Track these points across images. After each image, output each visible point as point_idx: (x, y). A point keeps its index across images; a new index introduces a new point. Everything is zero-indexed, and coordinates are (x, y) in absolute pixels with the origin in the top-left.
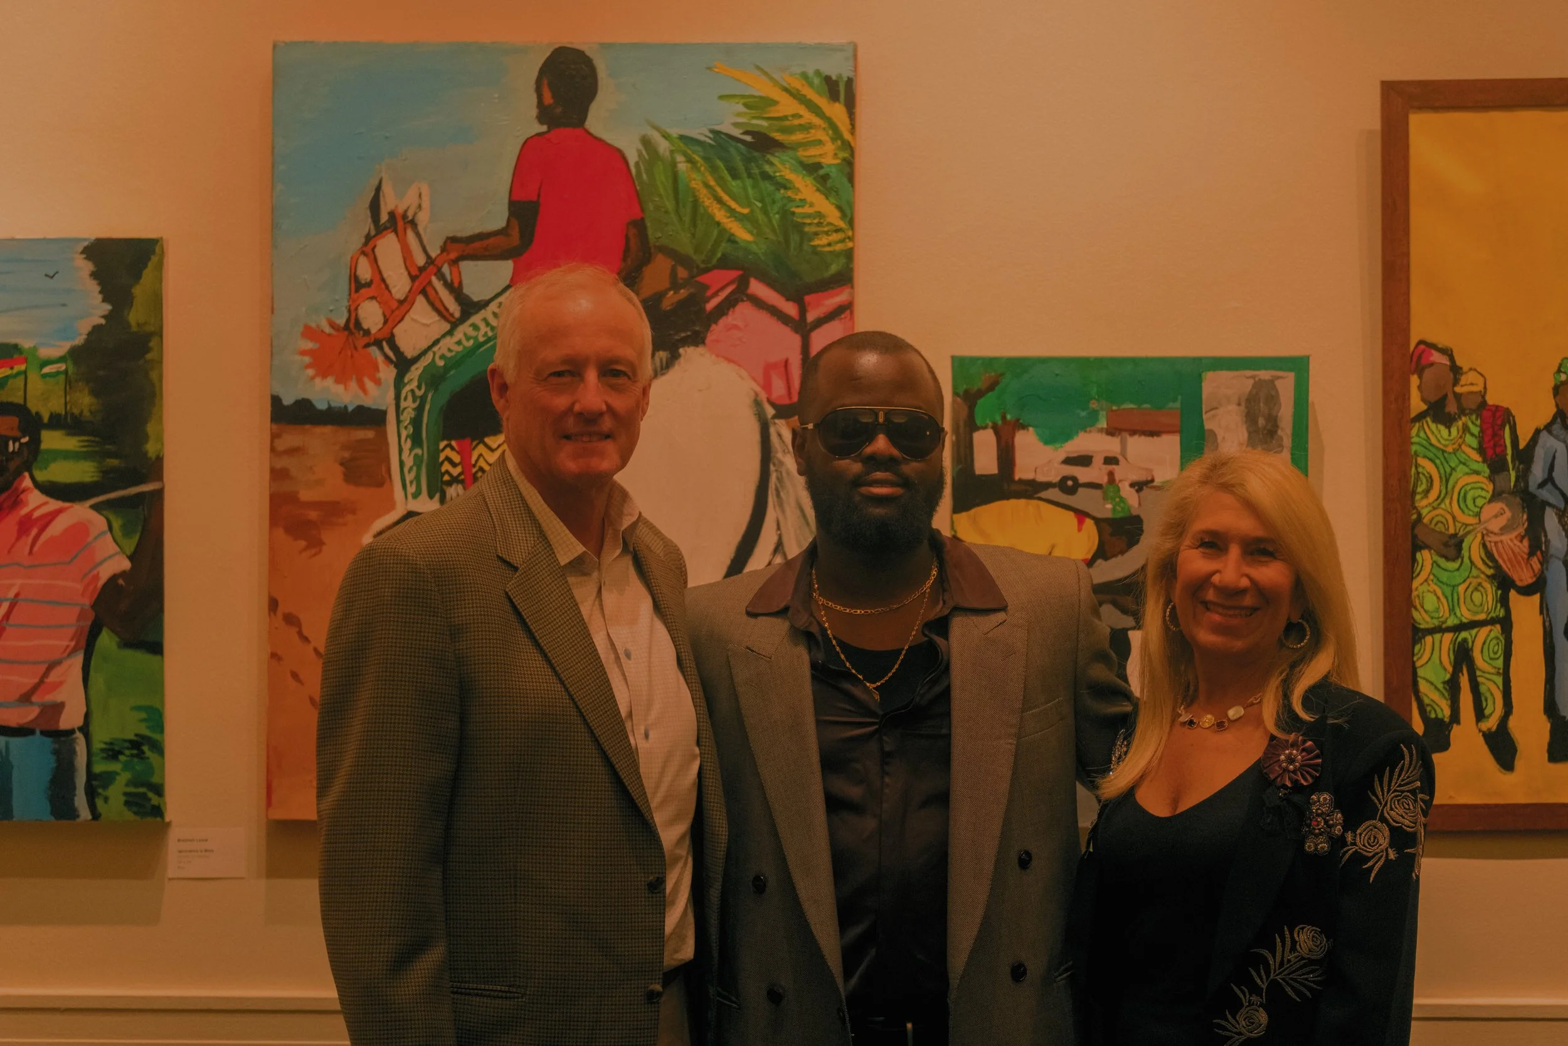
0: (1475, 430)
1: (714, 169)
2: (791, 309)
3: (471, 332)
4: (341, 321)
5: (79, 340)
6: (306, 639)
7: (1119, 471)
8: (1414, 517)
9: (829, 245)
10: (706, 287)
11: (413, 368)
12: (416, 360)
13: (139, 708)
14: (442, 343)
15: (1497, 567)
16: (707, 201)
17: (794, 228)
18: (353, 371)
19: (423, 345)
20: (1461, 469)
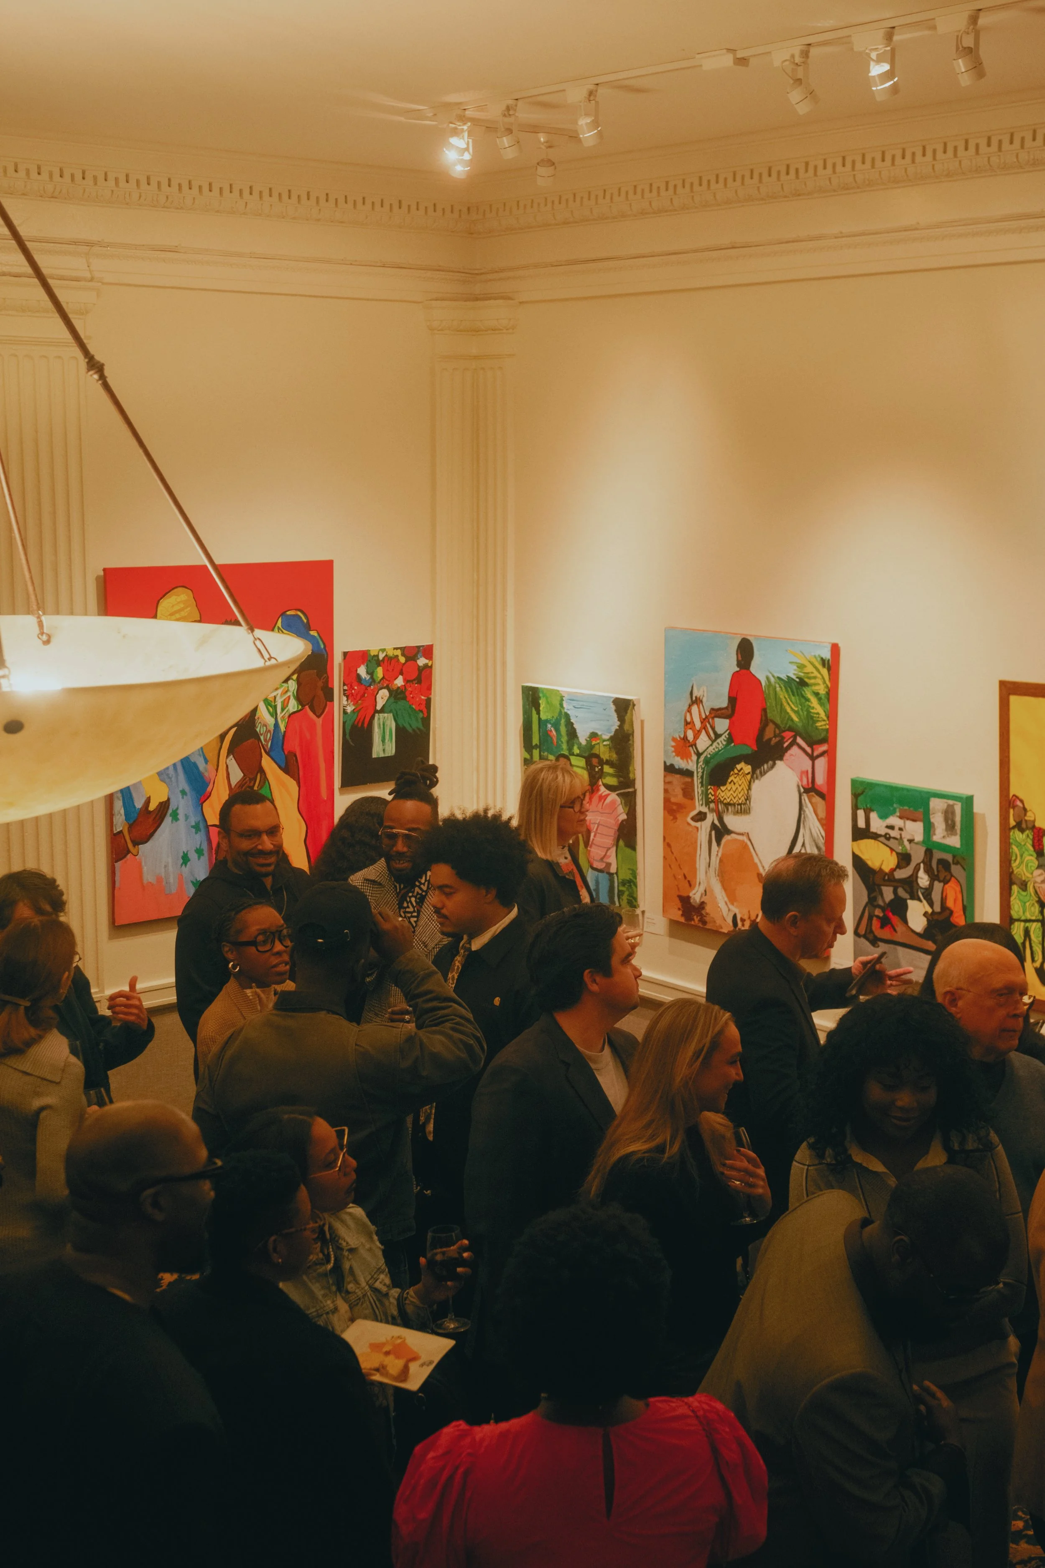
0: (1031, 837)
1: (787, 691)
2: (809, 750)
3: (717, 745)
5: (612, 734)
6: (672, 853)
7: (903, 833)
8: (1011, 870)
9: (821, 726)
10: (785, 738)
11: (702, 757)
12: (702, 754)
13: (629, 869)
14: (709, 748)
15: (1039, 898)
16: (785, 704)
17: (811, 718)
18: (685, 756)
19: (704, 748)
20: (1026, 853)
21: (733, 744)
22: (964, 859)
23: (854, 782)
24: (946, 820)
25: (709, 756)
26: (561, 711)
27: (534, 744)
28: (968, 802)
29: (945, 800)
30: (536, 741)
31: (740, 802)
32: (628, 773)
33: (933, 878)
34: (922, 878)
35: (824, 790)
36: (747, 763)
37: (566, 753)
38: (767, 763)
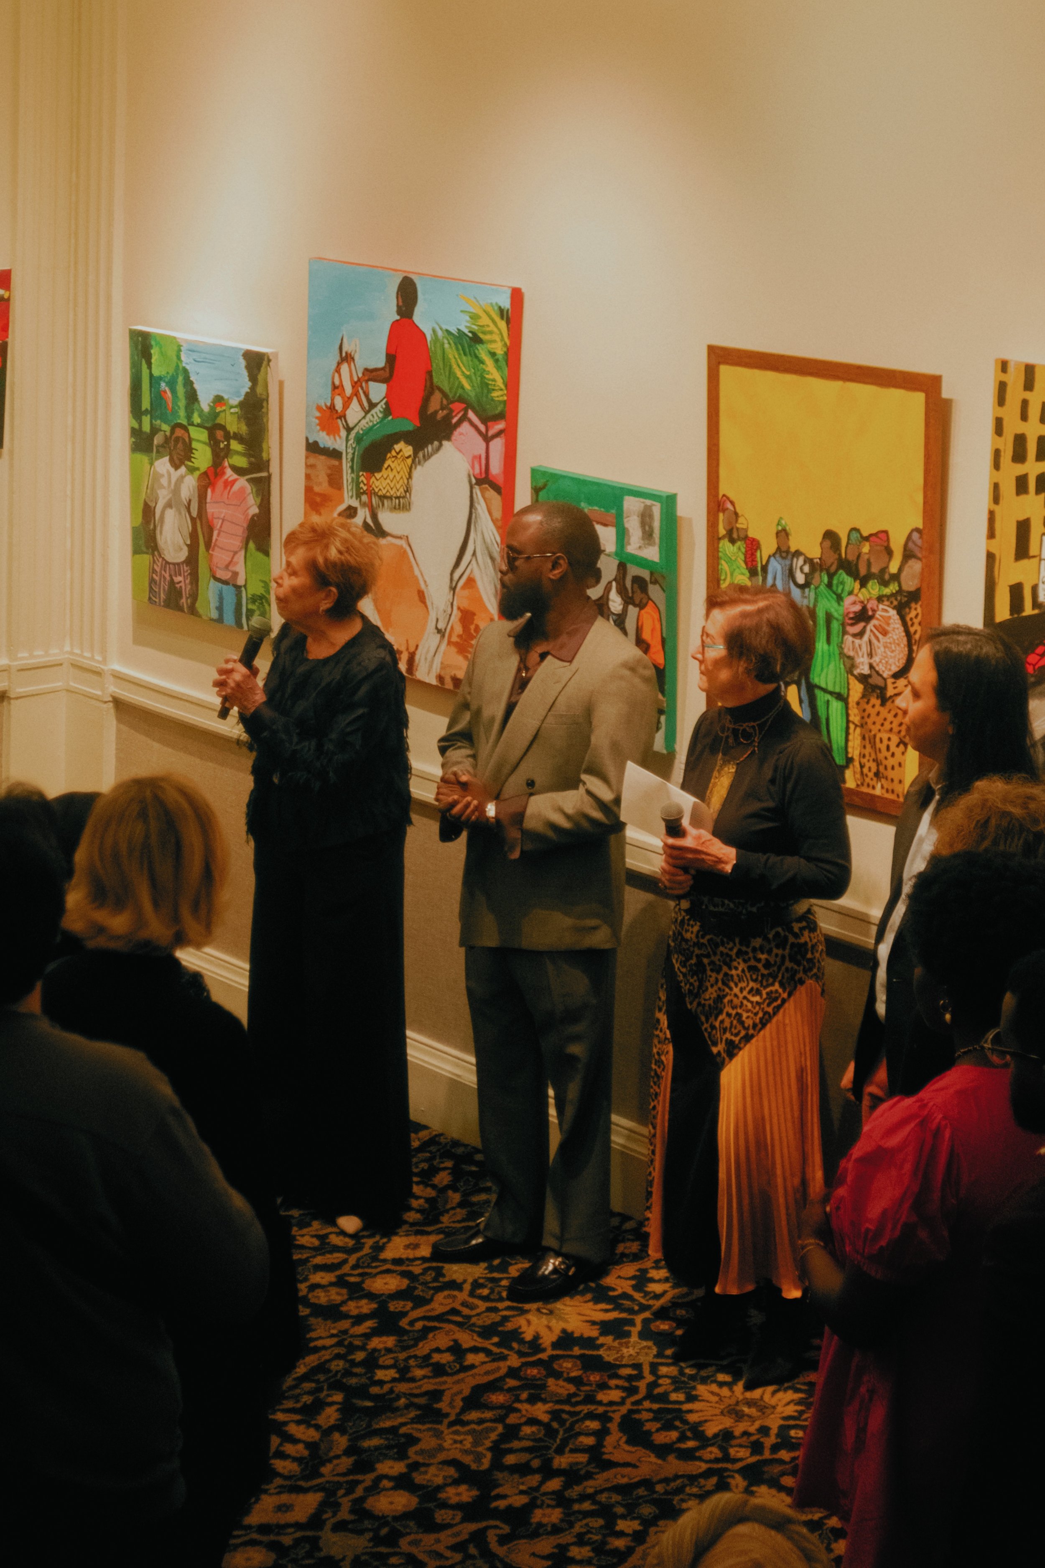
0: (743, 550)
1: (457, 349)
2: (482, 428)
3: (371, 417)
4: (329, 404)
5: (242, 398)
9: (499, 397)
10: (453, 411)
11: (352, 432)
12: (353, 429)
14: (362, 422)
16: (455, 366)
17: (485, 386)
18: (332, 431)
19: (356, 421)
20: (737, 570)
21: (390, 418)
22: (664, 577)
23: (534, 472)
24: (643, 524)
25: (361, 432)
26: (177, 366)
27: (143, 409)
28: (670, 502)
29: (642, 500)
30: (146, 404)
31: (398, 494)
32: (261, 451)
33: (628, 600)
34: (614, 601)
35: (500, 481)
36: (408, 442)
37: (185, 422)
38: (432, 443)
